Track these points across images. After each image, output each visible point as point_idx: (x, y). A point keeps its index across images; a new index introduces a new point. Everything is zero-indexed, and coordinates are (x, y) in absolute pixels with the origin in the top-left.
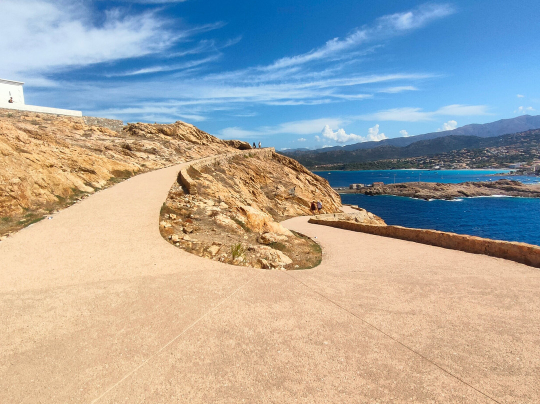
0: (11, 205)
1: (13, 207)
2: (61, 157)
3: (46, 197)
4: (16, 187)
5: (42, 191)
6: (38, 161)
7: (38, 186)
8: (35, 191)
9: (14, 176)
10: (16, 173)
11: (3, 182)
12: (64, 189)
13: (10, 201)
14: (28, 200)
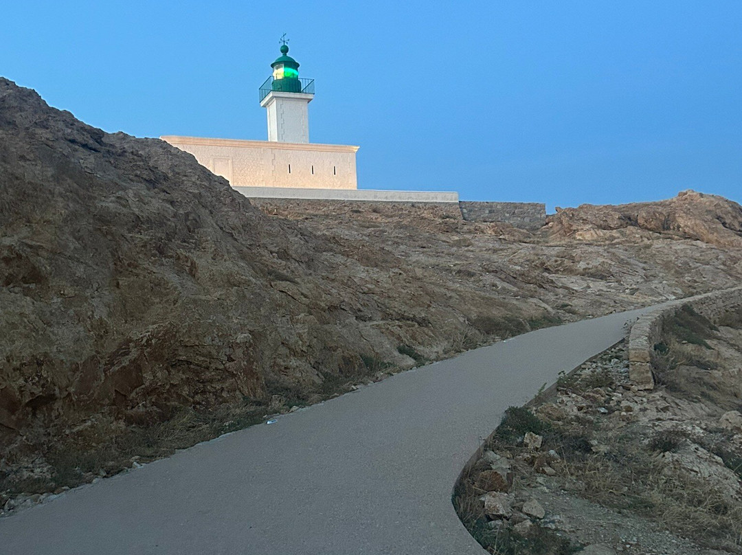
0: (222, 389)
1: (224, 394)
2: (366, 290)
3: (299, 375)
4: (239, 352)
5: (293, 362)
6: (306, 296)
7: (288, 351)
8: (279, 361)
9: (242, 328)
10: (246, 322)
11: (217, 340)
12: (344, 358)
13: (223, 380)
14: (258, 379)
